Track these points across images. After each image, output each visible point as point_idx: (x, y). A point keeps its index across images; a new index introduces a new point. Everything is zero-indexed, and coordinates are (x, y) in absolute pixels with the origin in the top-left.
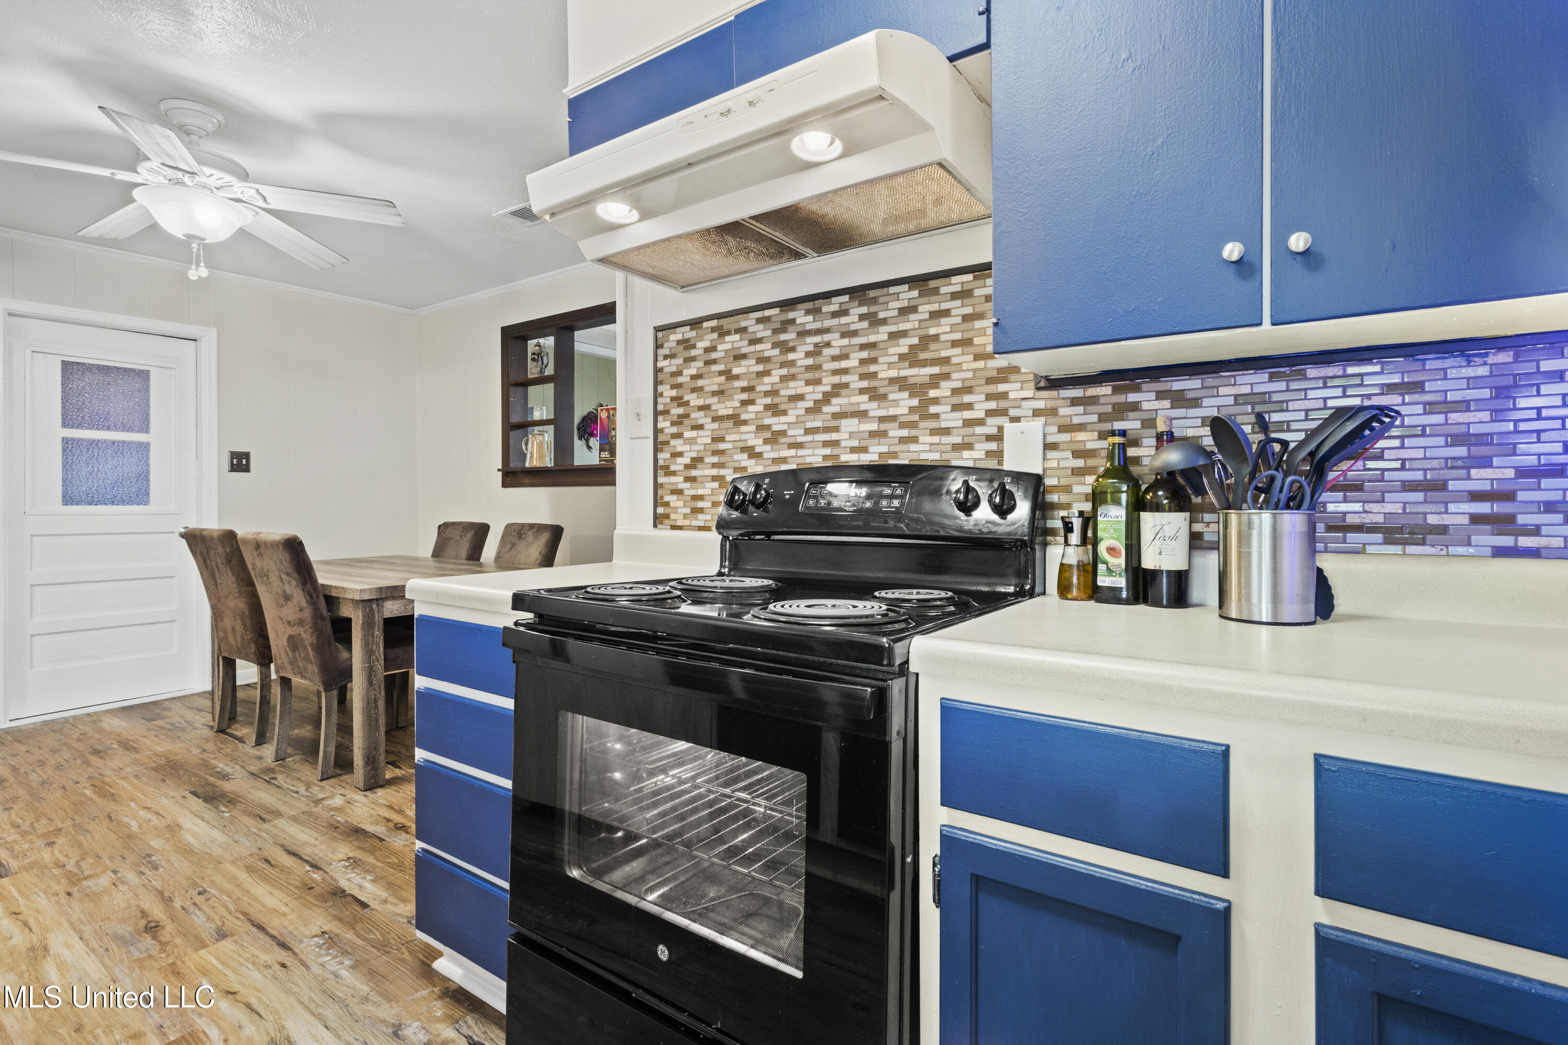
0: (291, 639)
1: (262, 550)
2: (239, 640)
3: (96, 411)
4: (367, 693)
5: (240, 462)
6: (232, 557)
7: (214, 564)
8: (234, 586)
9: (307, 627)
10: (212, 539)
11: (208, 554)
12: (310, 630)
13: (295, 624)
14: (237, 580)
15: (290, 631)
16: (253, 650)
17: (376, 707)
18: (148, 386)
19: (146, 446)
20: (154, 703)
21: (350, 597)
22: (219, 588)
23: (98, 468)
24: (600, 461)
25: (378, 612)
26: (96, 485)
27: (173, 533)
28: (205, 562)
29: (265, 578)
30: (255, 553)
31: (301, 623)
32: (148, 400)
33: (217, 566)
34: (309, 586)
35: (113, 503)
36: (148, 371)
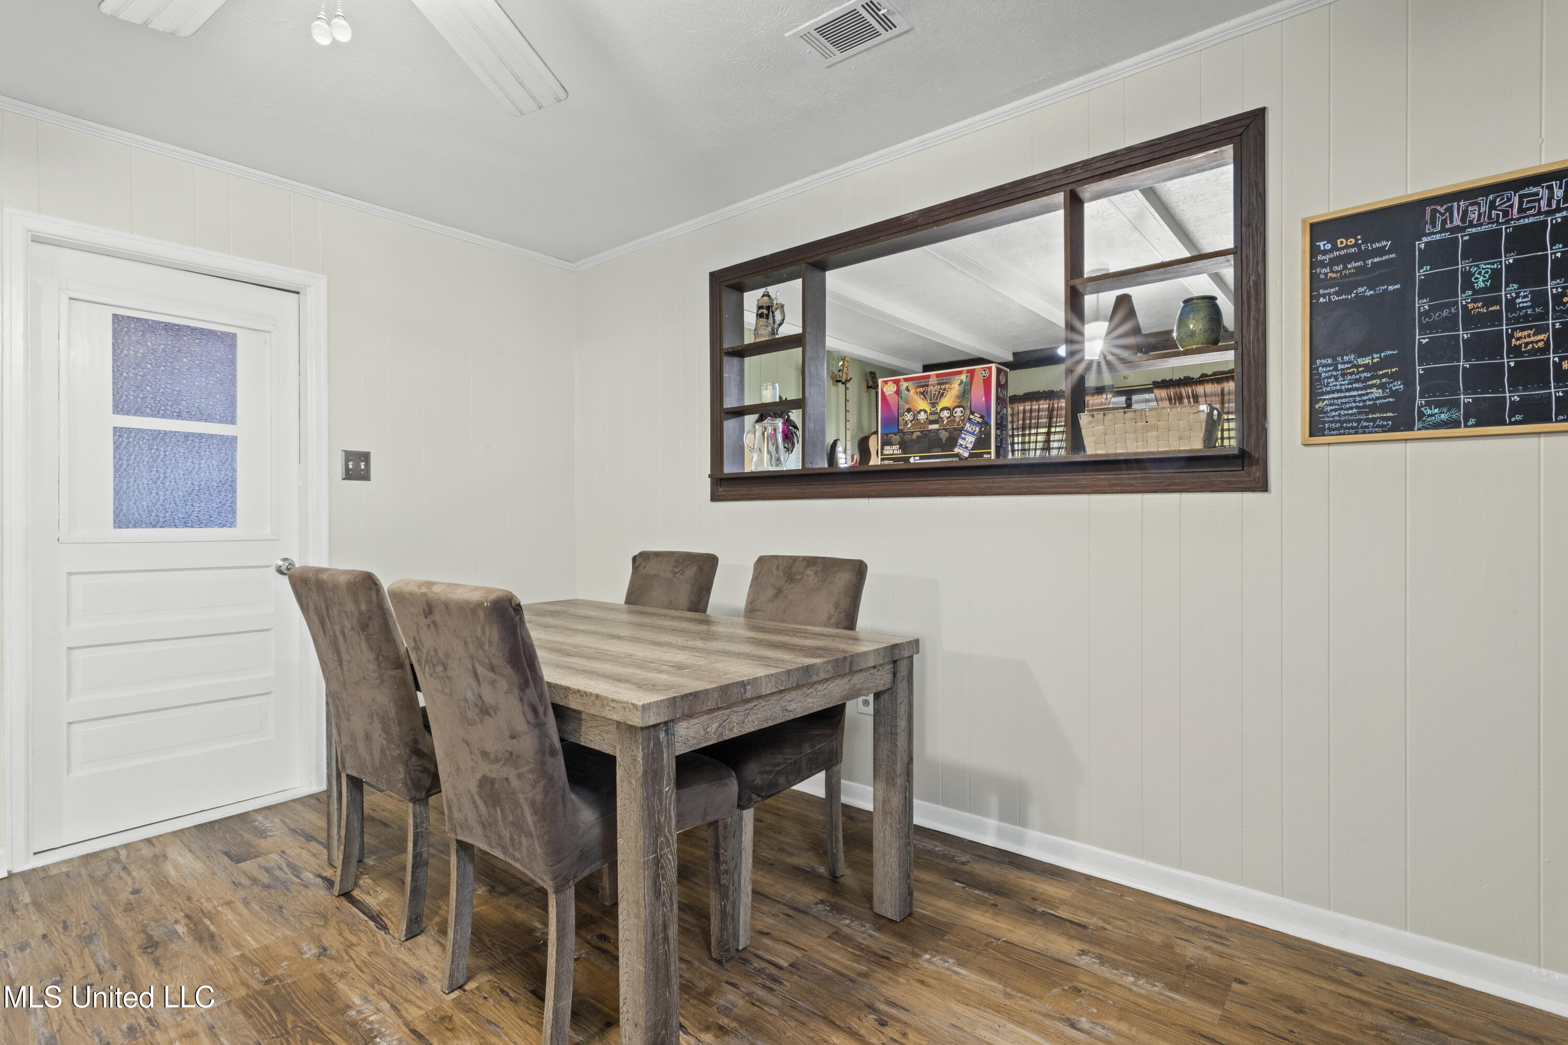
0: (485, 783)
1: (437, 617)
2: (377, 756)
3: (162, 390)
4: (652, 914)
5: (357, 466)
6: (370, 618)
7: (337, 628)
8: (372, 667)
9: (525, 769)
10: (335, 587)
11: (328, 612)
12: (530, 776)
13: (497, 760)
14: (377, 658)
15: (485, 769)
16: (401, 776)
17: (666, 939)
18: (234, 355)
19: (232, 441)
20: (243, 817)
21: (616, 717)
22: (345, 668)
23: (165, 473)
24: (882, 460)
25: (668, 747)
26: (162, 498)
27: (268, 567)
28: (322, 624)
29: (439, 669)
30: (423, 621)
31: (511, 758)
32: (234, 376)
33: (343, 633)
34: (531, 692)
35: (185, 525)
36: (234, 335)
